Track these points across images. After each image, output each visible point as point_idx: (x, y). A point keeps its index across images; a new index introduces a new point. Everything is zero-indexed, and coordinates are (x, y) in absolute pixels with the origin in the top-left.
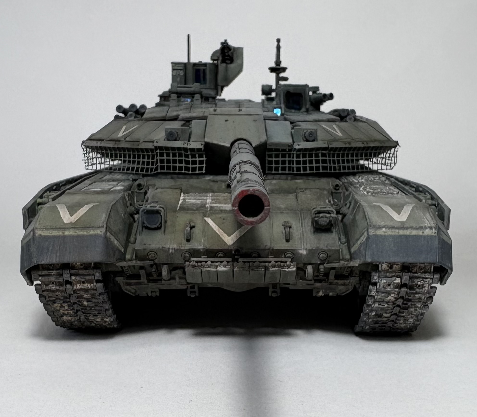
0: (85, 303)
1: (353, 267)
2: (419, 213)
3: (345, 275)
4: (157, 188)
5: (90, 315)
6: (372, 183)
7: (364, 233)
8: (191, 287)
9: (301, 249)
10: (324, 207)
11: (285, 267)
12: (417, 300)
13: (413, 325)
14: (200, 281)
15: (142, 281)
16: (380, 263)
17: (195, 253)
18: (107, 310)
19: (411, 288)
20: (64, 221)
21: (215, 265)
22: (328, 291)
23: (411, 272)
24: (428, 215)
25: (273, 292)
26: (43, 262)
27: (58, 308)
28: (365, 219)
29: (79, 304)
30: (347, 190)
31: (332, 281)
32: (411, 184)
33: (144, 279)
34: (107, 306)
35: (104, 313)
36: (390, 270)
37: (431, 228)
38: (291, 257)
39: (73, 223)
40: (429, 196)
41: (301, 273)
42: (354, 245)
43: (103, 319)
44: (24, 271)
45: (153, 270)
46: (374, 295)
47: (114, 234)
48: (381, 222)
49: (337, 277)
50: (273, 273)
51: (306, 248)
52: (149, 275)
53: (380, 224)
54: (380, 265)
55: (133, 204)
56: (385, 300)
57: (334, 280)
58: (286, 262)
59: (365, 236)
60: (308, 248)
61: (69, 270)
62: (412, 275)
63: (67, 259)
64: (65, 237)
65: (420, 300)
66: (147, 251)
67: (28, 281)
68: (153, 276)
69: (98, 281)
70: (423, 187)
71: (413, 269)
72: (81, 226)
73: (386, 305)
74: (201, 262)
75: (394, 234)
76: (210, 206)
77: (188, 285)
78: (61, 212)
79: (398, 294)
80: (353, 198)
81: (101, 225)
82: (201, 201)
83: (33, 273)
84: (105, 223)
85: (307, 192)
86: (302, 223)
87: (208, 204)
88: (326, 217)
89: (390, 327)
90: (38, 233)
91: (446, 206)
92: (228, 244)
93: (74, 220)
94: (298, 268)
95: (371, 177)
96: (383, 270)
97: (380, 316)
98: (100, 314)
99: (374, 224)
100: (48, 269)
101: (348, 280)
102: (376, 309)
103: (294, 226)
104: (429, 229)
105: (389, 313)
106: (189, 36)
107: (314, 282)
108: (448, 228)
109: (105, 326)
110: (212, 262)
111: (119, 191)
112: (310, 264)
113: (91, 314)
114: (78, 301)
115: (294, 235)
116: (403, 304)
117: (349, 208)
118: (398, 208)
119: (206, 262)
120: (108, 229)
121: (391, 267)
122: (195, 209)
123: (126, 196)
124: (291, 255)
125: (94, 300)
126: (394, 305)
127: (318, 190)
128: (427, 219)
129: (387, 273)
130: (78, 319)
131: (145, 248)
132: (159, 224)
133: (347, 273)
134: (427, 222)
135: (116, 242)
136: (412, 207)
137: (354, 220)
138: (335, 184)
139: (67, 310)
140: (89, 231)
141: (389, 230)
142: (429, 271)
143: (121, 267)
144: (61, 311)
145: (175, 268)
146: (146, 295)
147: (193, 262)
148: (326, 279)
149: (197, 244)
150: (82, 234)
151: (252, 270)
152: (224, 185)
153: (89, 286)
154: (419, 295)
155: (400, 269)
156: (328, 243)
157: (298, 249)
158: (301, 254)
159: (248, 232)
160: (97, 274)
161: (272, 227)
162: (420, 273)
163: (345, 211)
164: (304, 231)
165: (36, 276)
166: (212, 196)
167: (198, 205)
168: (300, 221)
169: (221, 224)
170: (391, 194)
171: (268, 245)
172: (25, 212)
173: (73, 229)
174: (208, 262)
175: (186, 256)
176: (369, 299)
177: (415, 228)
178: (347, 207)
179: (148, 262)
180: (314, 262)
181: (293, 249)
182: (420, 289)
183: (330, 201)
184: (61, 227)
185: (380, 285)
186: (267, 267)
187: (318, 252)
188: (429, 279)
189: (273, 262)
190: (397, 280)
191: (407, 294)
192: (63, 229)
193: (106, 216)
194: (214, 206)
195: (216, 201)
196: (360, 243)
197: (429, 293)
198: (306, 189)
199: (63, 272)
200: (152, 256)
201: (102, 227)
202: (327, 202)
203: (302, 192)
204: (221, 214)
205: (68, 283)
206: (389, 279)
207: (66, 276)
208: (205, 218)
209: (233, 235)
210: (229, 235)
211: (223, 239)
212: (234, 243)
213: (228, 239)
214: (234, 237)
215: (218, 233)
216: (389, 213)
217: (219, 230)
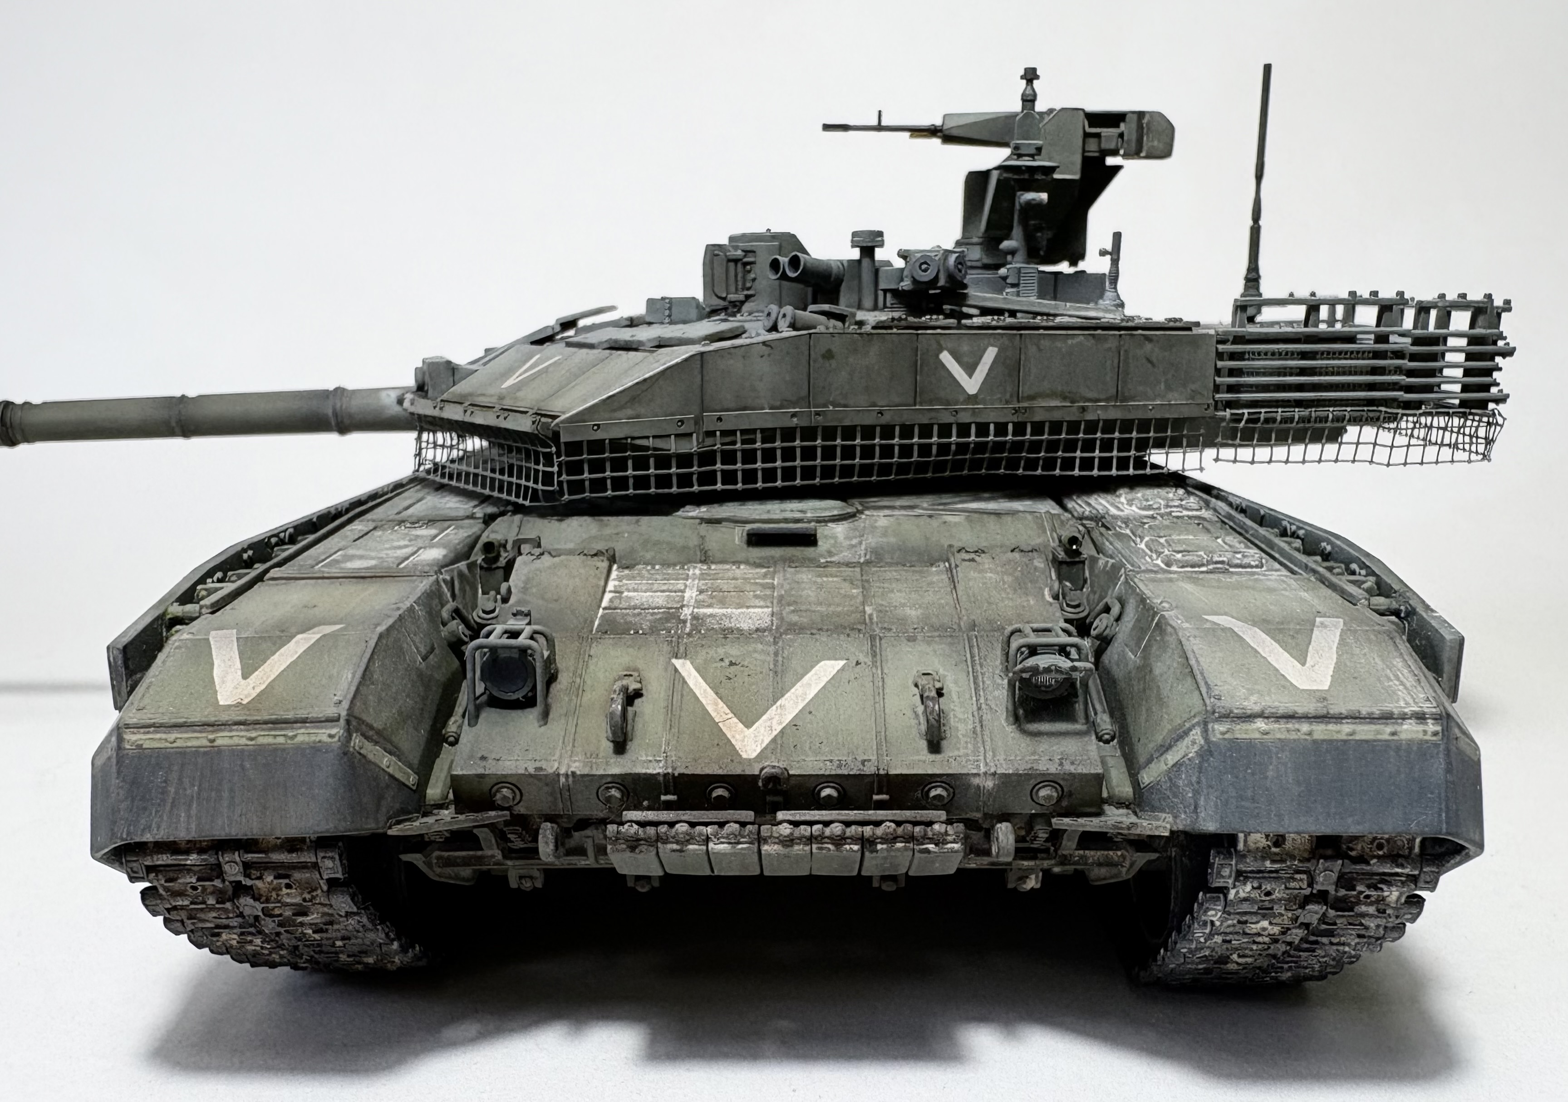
2: (1371, 659)
4: (541, 555)
6: (1166, 521)
7: (1190, 730)
9: (977, 775)
10: (1048, 624)
11: (926, 841)
14: (655, 872)
15: (487, 853)
16: (1240, 830)
17: (639, 790)
19: (1342, 904)
20: (219, 698)
21: (700, 834)
23: (1344, 856)
24: (1398, 663)
25: (884, 879)
28: (1190, 679)
30: (1102, 552)
31: (1067, 853)
33: (492, 851)
36: (1275, 850)
37: (1420, 717)
39: (246, 707)
40: (1368, 581)
42: (1150, 761)
44: (100, 854)
47: (380, 737)
48: (1251, 692)
50: (890, 856)
51: (992, 770)
53: (1245, 705)
54: (1241, 837)
55: (460, 611)
57: (1076, 849)
58: (930, 824)
59: (1194, 743)
60: (1000, 772)
61: (237, 853)
62: (1349, 867)
64: (214, 753)
66: (489, 782)
69: (333, 884)
71: (1351, 846)
72: (267, 717)
74: (655, 824)
75: (1293, 736)
76: (693, 614)
78: (216, 661)
79: (1295, 917)
80: (1130, 586)
81: (331, 711)
82: (667, 594)
83: (127, 862)
84: (348, 703)
85: (985, 561)
86: (975, 678)
87: (688, 607)
90: (134, 739)
92: (744, 756)
93: (250, 695)
94: (968, 843)
96: (1249, 851)
99: (1226, 702)
100: (172, 852)
103: (950, 688)
104: (1414, 721)
107: (1014, 858)
110: (692, 825)
111: (428, 570)
112: (1005, 817)
115: (955, 723)
117: (1118, 619)
118: (1295, 637)
119: (672, 824)
120: (355, 724)
121: (1278, 842)
122: (645, 627)
123: (444, 586)
124: (947, 794)
126: (1273, 943)
127: (1016, 555)
128: (1398, 679)
129: (1264, 858)
131: (480, 771)
132: (530, 691)
134: (1402, 693)
135: (387, 762)
136: (1336, 631)
137: (1145, 669)
138: (1064, 531)
140: (292, 734)
141: (1276, 726)
142: (1407, 854)
145: (582, 825)
147: (632, 826)
148: (1052, 848)
149: (647, 755)
150: (269, 745)
151: (819, 849)
152: (738, 535)
153: (308, 896)
154: (1363, 921)
155: (1308, 846)
156: (1062, 749)
157: (968, 774)
158: (978, 787)
159: (808, 710)
160: (329, 863)
161: (881, 691)
162: (1374, 861)
163: (1108, 629)
164: (983, 706)
165: (135, 869)
166: (702, 577)
167: (656, 611)
168: (970, 669)
169: (724, 681)
170: (1240, 570)
171: (869, 760)
172: (114, 659)
173: (242, 727)
174: (677, 826)
175: (610, 797)
176: (1196, 925)
177: (1365, 718)
178: (1112, 619)
179: (492, 813)
180: (1019, 812)
181: (950, 772)
182: (1371, 904)
183: (1056, 597)
184: (204, 719)
185: (1237, 892)
186: (868, 840)
187: (1033, 782)
188: (1403, 879)
189: (888, 824)
190: (1294, 879)
191: (1323, 919)
192: (211, 729)
193: (354, 676)
194: (705, 615)
195: (711, 597)
196: (1175, 761)
197: (1397, 917)
198: (979, 551)
199: (221, 859)
200: (505, 797)
201: (333, 720)
202: (1049, 598)
203: (967, 563)
204: (723, 645)
205: (239, 889)
206: (1270, 877)
207: (233, 871)
208: (674, 661)
209: (761, 721)
210: (748, 724)
211: (729, 736)
212: (762, 751)
213: (744, 737)
214: (762, 730)
215: (713, 714)
216: (1269, 659)
217: (716, 704)
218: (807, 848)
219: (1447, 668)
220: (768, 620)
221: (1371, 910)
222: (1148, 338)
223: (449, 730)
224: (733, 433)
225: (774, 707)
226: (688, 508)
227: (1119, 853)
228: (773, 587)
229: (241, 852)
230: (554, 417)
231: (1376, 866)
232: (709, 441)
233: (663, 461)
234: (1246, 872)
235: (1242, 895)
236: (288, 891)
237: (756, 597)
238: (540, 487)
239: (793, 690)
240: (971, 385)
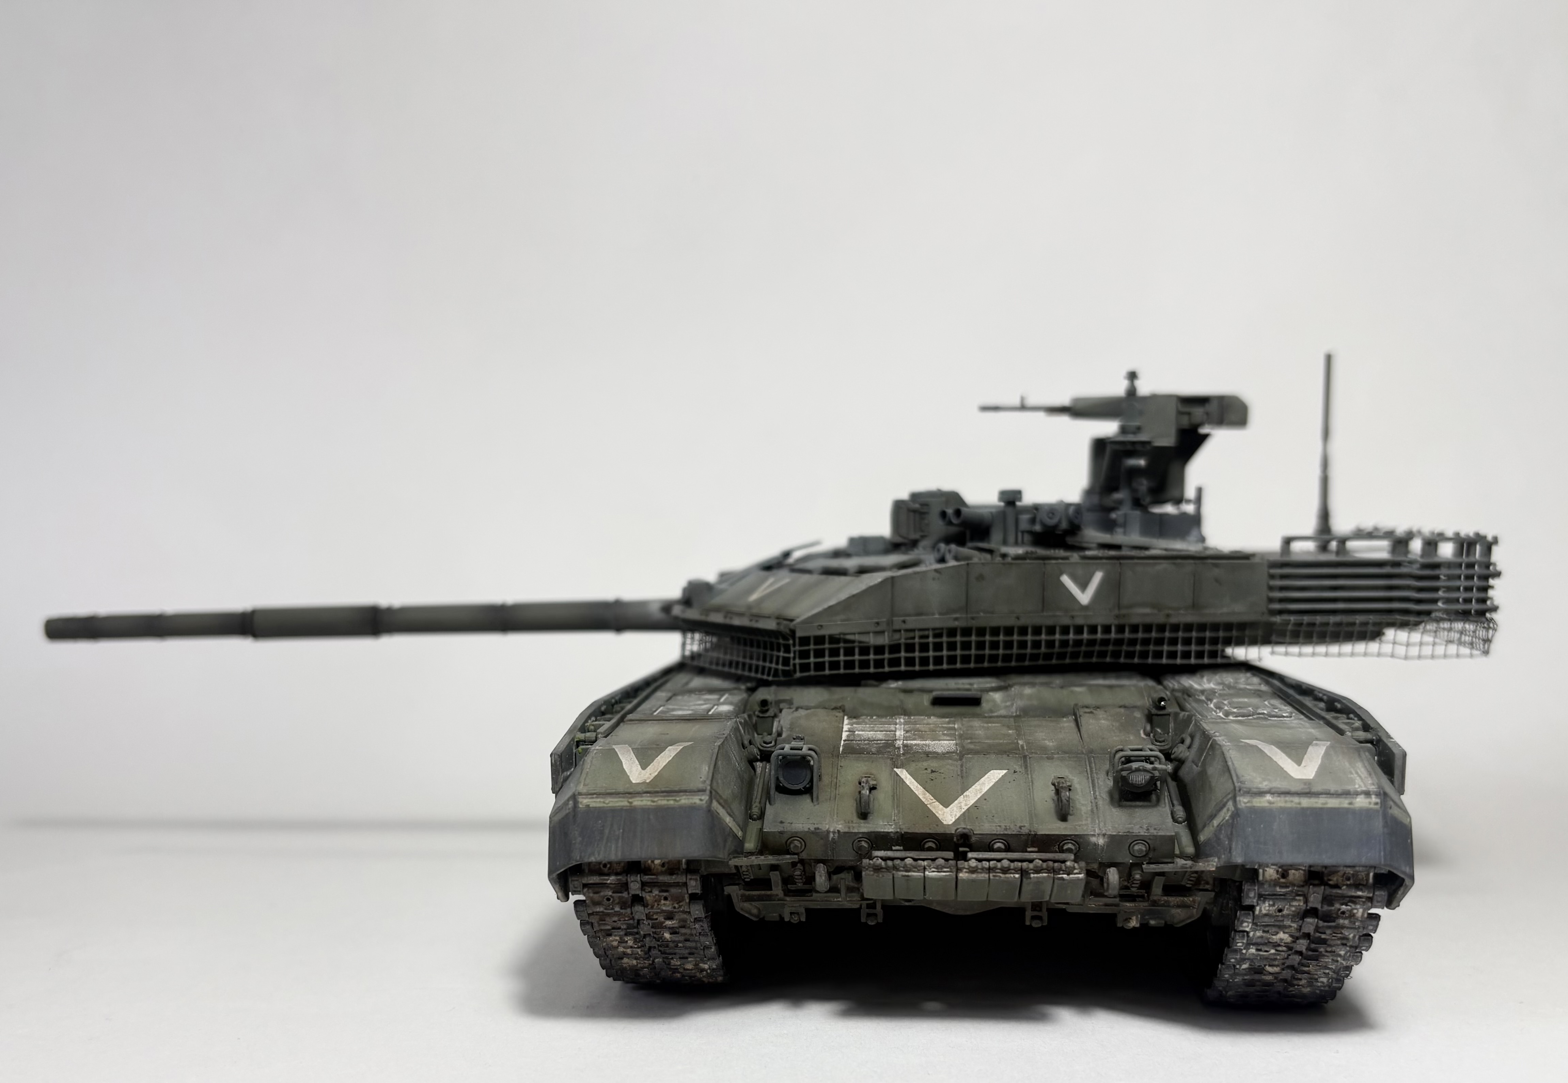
0: (667, 935)
1: (1203, 872)
2: (1342, 762)
3: (1184, 886)
4: (797, 709)
5: (674, 956)
6: (1231, 692)
7: (1226, 803)
8: (869, 906)
9: (1094, 835)
10: (1140, 747)
11: (1061, 872)
12: (1339, 942)
13: (1327, 988)
14: (888, 896)
15: (774, 892)
16: (1260, 866)
17: (880, 841)
18: (706, 947)
19: (1327, 918)
20: (631, 779)
21: (920, 866)
22: (1147, 917)
23: (1326, 884)
24: (1359, 765)
25: (1033, 918)
26: (593, 859)
27: (615, 944)
28: (1227, 775)
29: (654, 938)
30: (1182, 709)
31: (1155, 898)
32: (1316, 693)
33: (777, 890)
34: (708, 941)
35: (702, 952)
36: (1282, 880)
37: (1367, 794)
38: (1075, 851)
39: (648, 784)
40: (1358, 724)
41: (1095, 882)
42: (1204, 826)
43: (698, 965)
44: (555, 875)
45: (798, 873)
46: (1247, 929)
47: (725, 804)
48: (1264, 780)
49: (1169, 890)
50: (1039, 882)
51: (1104, 832)
52: (787, 881)
53: (1260, 786)
54: (1261, 871)
55: (753, 741)
56: (1271, 941)
57: (1162, 896)
58: (1064, 862)
59: (1229, 810)
60: (1109, 833)
61: (639, 876)
62: (1329, 891)
63: (637, 853)
64: (632, 809)
65: (1344, 942)
66: (786, 836)
67: (560, 894)
68: (795, 883)
69: (693, 897)
70: (1344, 701)
71: (1330, 878)
72: (663, 789)
73: (1273, 951)
74: (892, 859)
75: (1289, 805)
76: (903, 744)
77: (862, 902)
78: (623, 761)
79: (1300, 929)
80: (1198, 726)
81: (701, 786)
82: (884, 732)
83: (572, 880)
84: (708, 782)
85: (1100, 713)
86: (1093, 781)
87: (900, 740)
88: (1145, 770)
89: (1279, 993)
90: (584, 801)
91: (1396, 744)
92: (945, 823)
93: (649, 778)
94: (1089, 873)
95: (1229, 678)
96: (1266, 881)
97: (1260, 971)
98: (693, 954)
99: (1248, 785)
100: (601, 874)
101: (1190, 896)
102: (1252, 957)
103: (1076, 787)
104: (1362, 796)
105: (1277, 966)
107: (1120, 901)
108: (1401, 791)
109: (700, 980)
110: (915, 860)
111: (726, 716)
112: (1113, 865)
113: (675, 954)
114: (654, 933)
115: (1078, 805)
116: (1308, 949)
117: (1189, 747)
118: (1296, 750)
119: (903, 859)
120: (714, 794)
121: (1284, 875)
122: (874, 750)
123: (740, 726)
124: (1074, 845)
125: (683, 931)
126: (1290, 952)
127: (1122, 710)
128: (1357, 773)
129: (1275, 885)
130: (650, 964)
131: (781, 829)
132: (809, 783)
133: (1189, 882)
134: (1358, 780)
135: (728, 819)
136: (1325, 748)
137: (1203, 774)
138: (1156, 696)
139: (631, 947)
140: (678, 799)
141: (1279, 799)
142: (1365, 883)
143: (736, 867)
144: (621, 949)
145: (839, 870)
146: (778, 919)
147: (878, 859)
148: (1146, 895)
149: (883, 822)
150: (665, 805)
151: (994, 876)
152: (926, 700)
153: (677, 906)
154: (1343, 931)
155: (1303, 878)
156: (1149, 821)
157: (1088, 835)
158: (1095, 844)
159: (984, 798)
160: (693, 883)
161: (1031, 788)
162: (1344, 887)
163: (1182, 753)
164: (1098, 797)
165: (576, 886)
166: (905, 723)
167: (879, 742)
168: (1089, 776)
169: (929, 781)
170: (1276, 719)
171: (1024, 826)
172: (555, 761)
173: (648, 795)
174: (906, 860)
175: (861, 846)
176: (1237, 937)
177: (1333, 794)
178: (1185, 747)
179: (788, 856)
180: (1122, 861)
181: (1076, 833)
182: (1346, 918)
183: (1148, 735)
184: (626, 790)
185: (1260, 910)
186: (1025, 871)
187: (1130, 841)
188: (1364, 900)
189: (1037, 861)
190: (1296, 900)
191: (1317, 929)
192: (630, 796)
193: (709, 769)
194: (912, 744)
195: (915, 735)
196: (1218, 823)
197: (1364, 928)
198: (1097, 707)
199: (629, 880)
200: (796, 846)
201: (702, 791)
202: (1143, 735)
203: (1088, 715)
204: (926, 761)
205: (637, 900)
206: (1281, 898)
207: (635, 887)
208: (895, 769)
209: (953, 804)
210: (946, 805)
211: (934, 812)
212: (956, 821)
213: (944, 812)
214: (955, 809)
215: (923, 800)
216: (1278, 762)
217: (925, 794)
218: (987, 876)
219: (1397, 772)
220: (954, 748)
221: (1346, 922)
222: (1216, 565)
223: (753, 811)
224: (913, 630)
225: (962, 796)
226: (890, 682)
227: (1191, 899)
228: (954, 729)
229: (642, 875)
230: (792, 620)
231: (1344, 890)
232: (897, 636)
233: (865, 650)
234: (1265, 895)
235: (1264, 912)
236: (665, 902)
237: (944, 734)
238: (780, 667)
239: (973, 787)
240: (1084, 597)
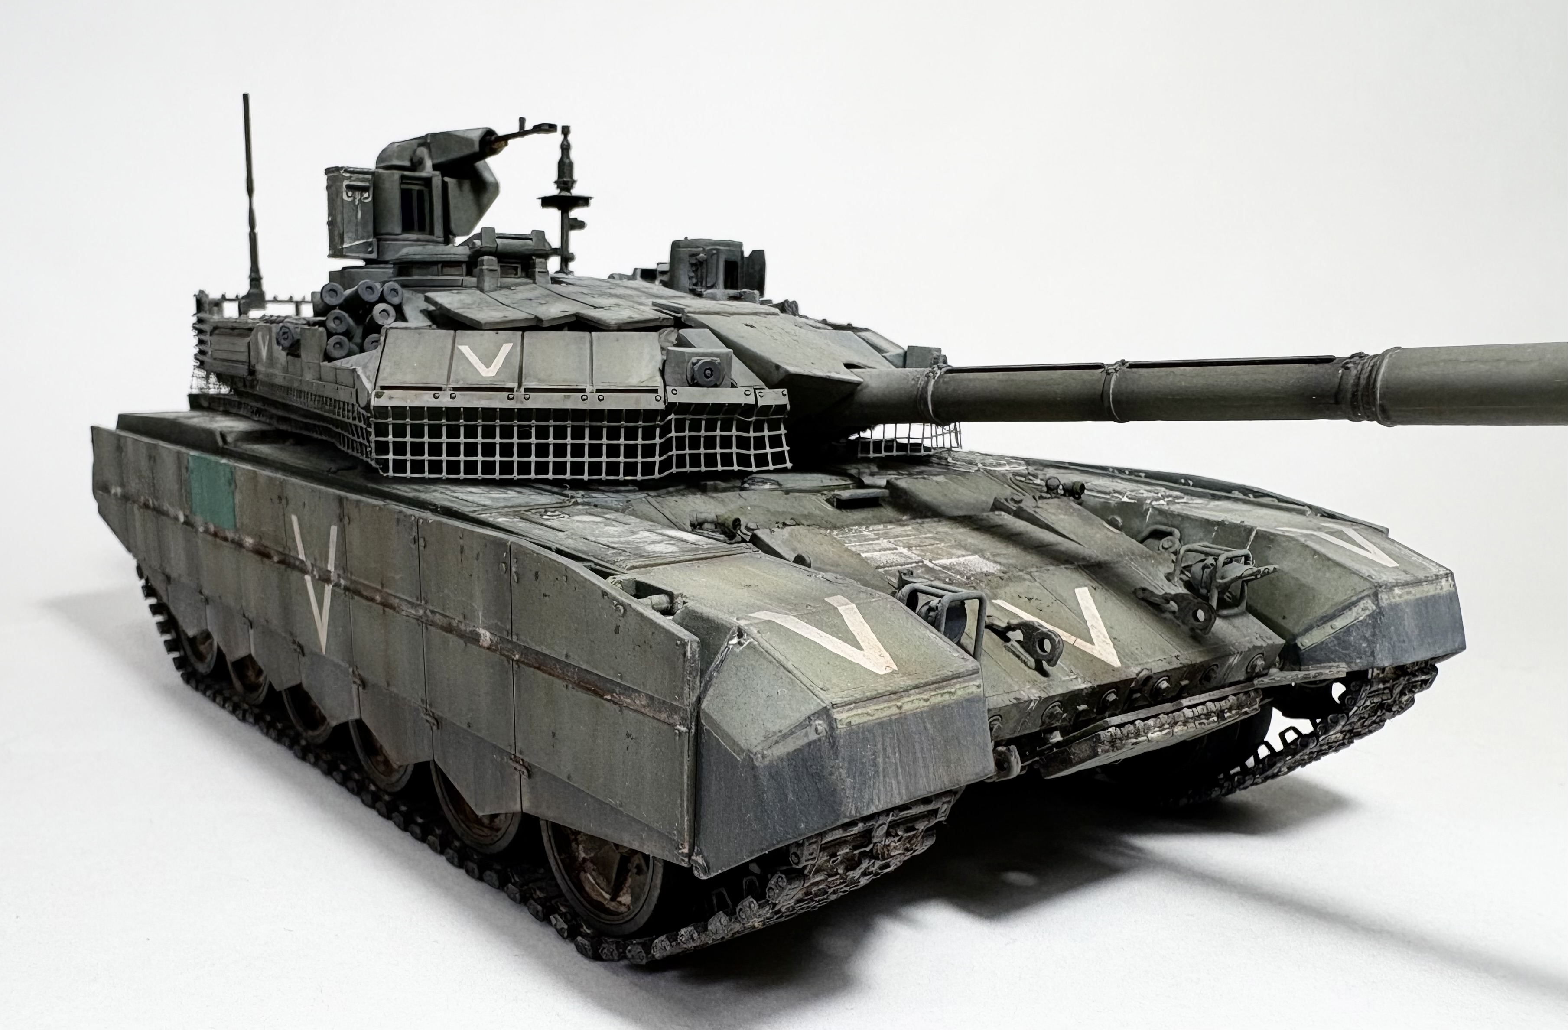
64: (902, 719)
75: (1409, 597)
81: (969, 665)
90: (842, 717)
92: (1115, 665)
106: (246, 97)
110: (1143, 720)
140: (952, 690)
141: (1402, 591)
147: (1113, 729)
149: (1064, 676)
150: (939, 703)
156: (1254, 631)
158: (1230, 665)
159: (1108, 626)
161: (1128, 607)
166: (882, 536)
167: (911, 565)
169: (1039, 612)
171: (1179, 656)
175: (1054, 712)
177: (1430, 581)
187: (1253, 656)
194: (947, 565)
196: (1343, 625)
204: (1005, 585)
208: (994, 602)
210: (1091, 642)
211: (1090, 653)
212: (1120, 660)
213: (1099, 652)
215: (1063, 638)
216: (1354, 551)
217: (1056, 630)
220: (992, 564)
225: (1090, 627)
237: (948, 548)
239: (1084, 613)
